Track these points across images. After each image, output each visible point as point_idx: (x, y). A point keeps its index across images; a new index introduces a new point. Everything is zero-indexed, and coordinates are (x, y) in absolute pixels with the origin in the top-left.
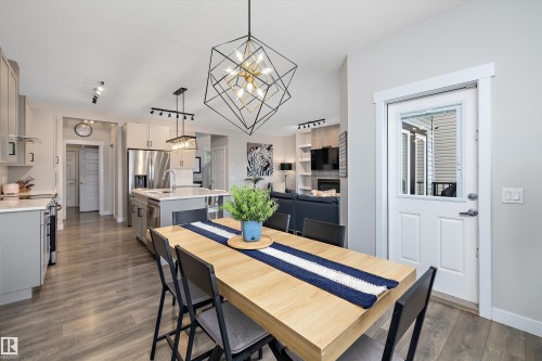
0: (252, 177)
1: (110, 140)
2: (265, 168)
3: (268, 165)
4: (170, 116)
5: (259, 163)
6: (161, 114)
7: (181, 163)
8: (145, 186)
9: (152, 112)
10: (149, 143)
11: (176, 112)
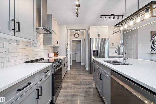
1: (84, 38)
4: (110, 18)
6: (106, 17)
7: (113, 44)
8: (98, 56)
9: (101, 17)
10: (99, 35)
11: (113, 15)
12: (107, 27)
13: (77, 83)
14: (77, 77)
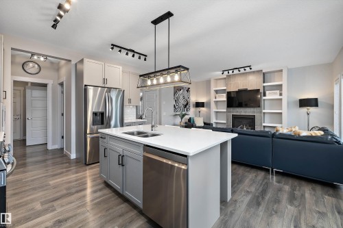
0: (178, 113)
1: (59, 78)
2: (185, 106)
3: (187, 104)
4: (127, 54)
5: (182, 102)
6: (120, 51)
7: (130, 101)
8: (102, 123)
9: (112, 48)
10: (105, 81)
11: (133, 51)
12: (121, 67)
13: (58, 194)
14: (51, 183)
